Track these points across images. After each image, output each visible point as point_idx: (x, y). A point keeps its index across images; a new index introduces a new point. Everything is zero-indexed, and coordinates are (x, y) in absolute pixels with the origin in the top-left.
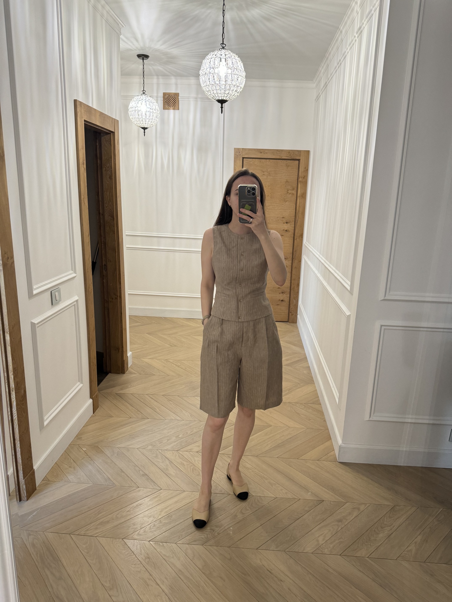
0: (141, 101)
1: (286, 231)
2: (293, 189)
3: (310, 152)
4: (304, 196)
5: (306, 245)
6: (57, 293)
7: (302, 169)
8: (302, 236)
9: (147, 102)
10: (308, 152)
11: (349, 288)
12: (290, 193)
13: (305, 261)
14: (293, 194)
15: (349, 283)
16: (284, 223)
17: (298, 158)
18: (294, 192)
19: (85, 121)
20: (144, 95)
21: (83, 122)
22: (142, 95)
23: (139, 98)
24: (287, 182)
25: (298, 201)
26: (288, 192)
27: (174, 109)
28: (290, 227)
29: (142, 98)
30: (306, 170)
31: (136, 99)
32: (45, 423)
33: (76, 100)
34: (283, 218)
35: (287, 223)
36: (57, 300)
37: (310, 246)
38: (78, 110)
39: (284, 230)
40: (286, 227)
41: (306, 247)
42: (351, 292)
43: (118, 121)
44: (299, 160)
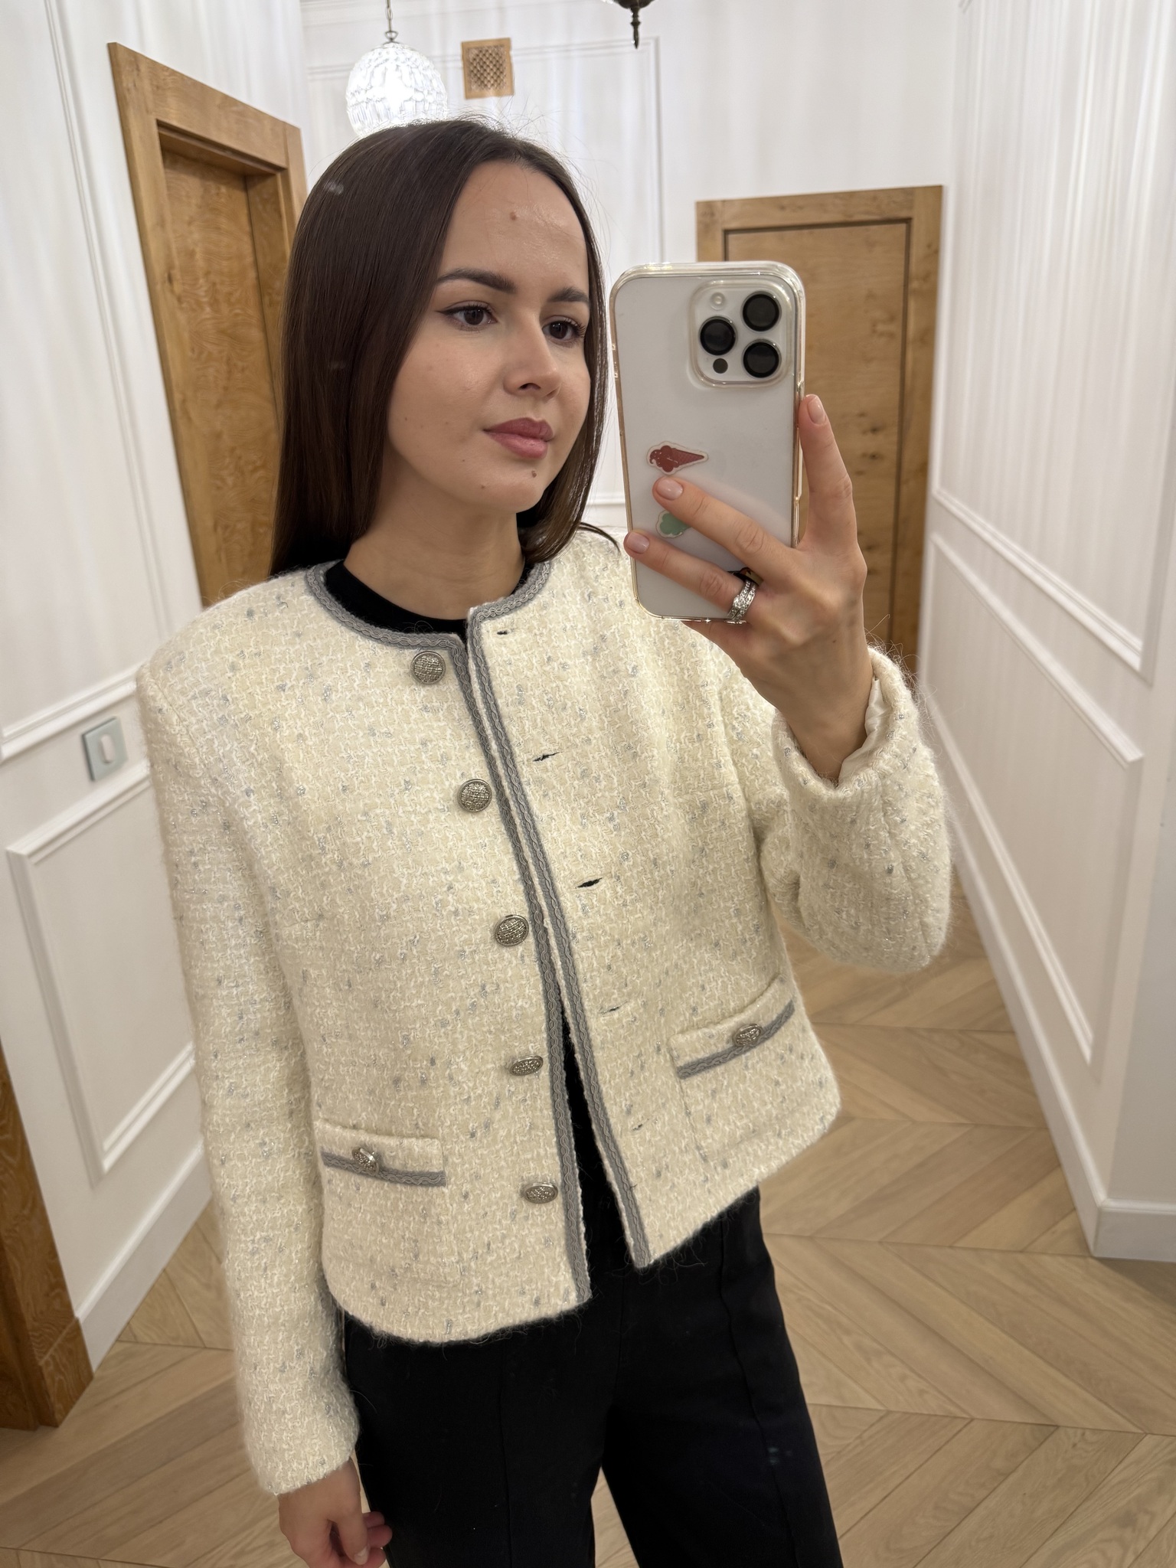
0: (381, 68)
1: (874, 457)
2: (892, 319)
3: (944, 190)
4: (928, 337)
5: (942, 499)
6: (106, 740)
7: (917, 251)
8: (923, 469)
9: (403, 67)
10: (937, 192)
11: (1135, 661)
12: (882, 334)
13: (940, 553)
14: (891, 335)
15: (1138, 643)
16: (864, 432)
17: (904, 214)
18: (895, 328)
19: (161, 125)
20: (392, 44)
21: (155, 130)
22: (386, 46)
23: (376, 55)
24: (871, 296)
25: (910, 355)
26: (874, 331)
27: (499, 94)
28: (886, 443)
29: (385, 56)
30: (934, 252)
31: (367, 61)
32: (107, 1163)
33: (115, 44)
34: (862, 415)
35: (874, 430)
36: (107, 762)
37: (957, 502)
38: (127, 82)
39: (864, 455)
40: (871, 443)
41: (941, 505)
42: (1145, 677)
43: (295, 131)
44: (907, 221)
